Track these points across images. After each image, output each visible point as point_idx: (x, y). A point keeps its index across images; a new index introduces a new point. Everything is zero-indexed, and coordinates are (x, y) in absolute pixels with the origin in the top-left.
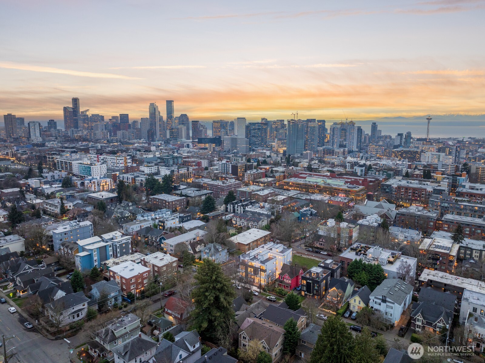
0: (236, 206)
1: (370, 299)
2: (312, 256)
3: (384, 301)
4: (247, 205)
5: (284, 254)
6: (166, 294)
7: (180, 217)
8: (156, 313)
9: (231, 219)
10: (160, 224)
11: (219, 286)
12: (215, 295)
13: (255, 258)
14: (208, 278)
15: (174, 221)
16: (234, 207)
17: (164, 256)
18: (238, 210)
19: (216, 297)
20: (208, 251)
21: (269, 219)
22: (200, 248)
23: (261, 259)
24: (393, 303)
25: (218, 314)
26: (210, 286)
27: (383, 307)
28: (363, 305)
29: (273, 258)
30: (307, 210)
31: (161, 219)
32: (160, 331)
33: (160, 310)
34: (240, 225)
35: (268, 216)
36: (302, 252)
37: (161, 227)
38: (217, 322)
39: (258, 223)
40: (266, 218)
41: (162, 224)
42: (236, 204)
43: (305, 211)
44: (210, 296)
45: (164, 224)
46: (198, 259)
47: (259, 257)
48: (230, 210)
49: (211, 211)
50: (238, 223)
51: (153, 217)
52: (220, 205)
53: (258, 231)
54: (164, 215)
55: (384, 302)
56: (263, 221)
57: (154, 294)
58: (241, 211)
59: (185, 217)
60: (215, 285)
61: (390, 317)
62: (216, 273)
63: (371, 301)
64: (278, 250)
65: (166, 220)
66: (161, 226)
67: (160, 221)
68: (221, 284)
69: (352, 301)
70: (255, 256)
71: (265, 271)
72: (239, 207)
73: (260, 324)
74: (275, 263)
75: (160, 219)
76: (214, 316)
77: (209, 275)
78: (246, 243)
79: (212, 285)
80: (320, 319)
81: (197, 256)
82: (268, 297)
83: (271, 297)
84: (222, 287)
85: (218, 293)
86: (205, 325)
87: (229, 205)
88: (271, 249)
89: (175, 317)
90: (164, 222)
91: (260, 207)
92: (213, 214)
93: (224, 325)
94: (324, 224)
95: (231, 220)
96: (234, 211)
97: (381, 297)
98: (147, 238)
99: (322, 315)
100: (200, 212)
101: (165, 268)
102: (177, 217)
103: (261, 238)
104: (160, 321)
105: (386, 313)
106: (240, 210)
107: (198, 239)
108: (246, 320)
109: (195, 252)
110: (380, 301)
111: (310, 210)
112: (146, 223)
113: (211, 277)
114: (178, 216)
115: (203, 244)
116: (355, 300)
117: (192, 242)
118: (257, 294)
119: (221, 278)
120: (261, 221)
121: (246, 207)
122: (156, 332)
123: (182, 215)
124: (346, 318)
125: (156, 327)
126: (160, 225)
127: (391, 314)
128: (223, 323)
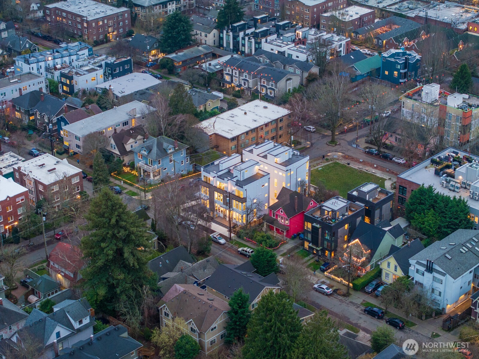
0: (241, 34)
1: (410, 265)
2: (372, 166)
3: (430, 269)
4: (265, 34)
5: (289, 167)
6: (58, 235)
7: (107, 64)
8: (36, 267)
9: (222, 70)
10: (63, 80)
11: (122, 233)
12: (115, 248)
13: (229, 174)
14: (105, 220)
15: (93, 74)
16: (235, 38)
17: (58, 162)
18: (244, 45)
19: (117, 249)
20: (146, 153)
21: (306, 75)
22: (134, 144)
23: (239, 176)
24: (444, 275)
25: (122, 276)
26: (108, 233)
27: (426, 279)
28: (400, 273)
29: (264, 176)
30: (398, 54)
31: (66, 71)
32: (40, 298)
33: (44, 262)
34: (240, 86)
35: (304, 66)
36: (354, 156)
37: (65, 88)
38: (120, 287)
39: (276, 83)
40: (298, 72)
41: (68, 82)
42: (241, 30)
43: (393, 56)
44: (108, 248)
45: (70, 82)
46: (127, 167)
47: (235, 172)
48: (228, 43)
49: (181, 48)
50: (236, 82)
51: (50, 62)
52: (205, 30)
53: (265, 107)
54: (74, 57)
55: (429, 272)
56: (290, 79)
57: (34, 234)
58: (250, 47)
59: (119, 65)
60: (116, 232)
61: (438, 298)
62: (116, 213)
63: (412, 268)
64: (278, 160)
65: (77, 73)
66: (66, 85)
67: (63, 75)
68: (125, 230)
69: (384, 265)
70: (229, 171)
71: (243, 200)
72: (247, 38)
73: (192, 295)
74: (266, 184)
75: (63, 71)
76: (116, 279)
77: (106, 215)
78: (229, 136)
79: (110, 232)
80: (320, 292)
81: (126, 159)
82: (240, 249)
83: (245, 249)
84: (128, 236)
85: (121, 245)
86: (102, 292)
87: (225, 32)
88: (265, 157)
89: (65, 276)
90: (71, 78)
91: (293, 41)
92: (184, 55)
93: (132, 293)
94: (416, 97)
95: (221, 72)
96: (236, 49)
97: (425, 263)
98: (33, 115)
99: (324, 287)
100: (157, 48)
101: (56, 188)
102: (100, 66)
103: (266, 125)
104: (40, 280)
105: (433, 291)
106: (249, 45)
107: (133, 123)
108: (173, 288)
109: (124, 152)
110: (422, 269)
111: (404, 54)
112: (31, 82)
113: (110, 220)
114: (103, 63)
115: (139, 137)
116: (389, 264)
117: (118, 131)
118: (222, 241)
119: (125, 221)
120: (284, 80)
121: (263, 40)
122: (33, 298)
123: (111, 60)
124: (368, 293)
125: (33, 290)
126: (64, 84)
127: (440, 293)
128: (131, 291)
